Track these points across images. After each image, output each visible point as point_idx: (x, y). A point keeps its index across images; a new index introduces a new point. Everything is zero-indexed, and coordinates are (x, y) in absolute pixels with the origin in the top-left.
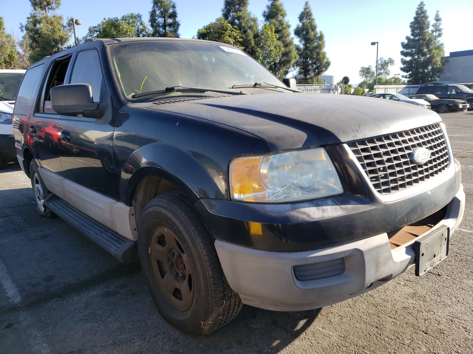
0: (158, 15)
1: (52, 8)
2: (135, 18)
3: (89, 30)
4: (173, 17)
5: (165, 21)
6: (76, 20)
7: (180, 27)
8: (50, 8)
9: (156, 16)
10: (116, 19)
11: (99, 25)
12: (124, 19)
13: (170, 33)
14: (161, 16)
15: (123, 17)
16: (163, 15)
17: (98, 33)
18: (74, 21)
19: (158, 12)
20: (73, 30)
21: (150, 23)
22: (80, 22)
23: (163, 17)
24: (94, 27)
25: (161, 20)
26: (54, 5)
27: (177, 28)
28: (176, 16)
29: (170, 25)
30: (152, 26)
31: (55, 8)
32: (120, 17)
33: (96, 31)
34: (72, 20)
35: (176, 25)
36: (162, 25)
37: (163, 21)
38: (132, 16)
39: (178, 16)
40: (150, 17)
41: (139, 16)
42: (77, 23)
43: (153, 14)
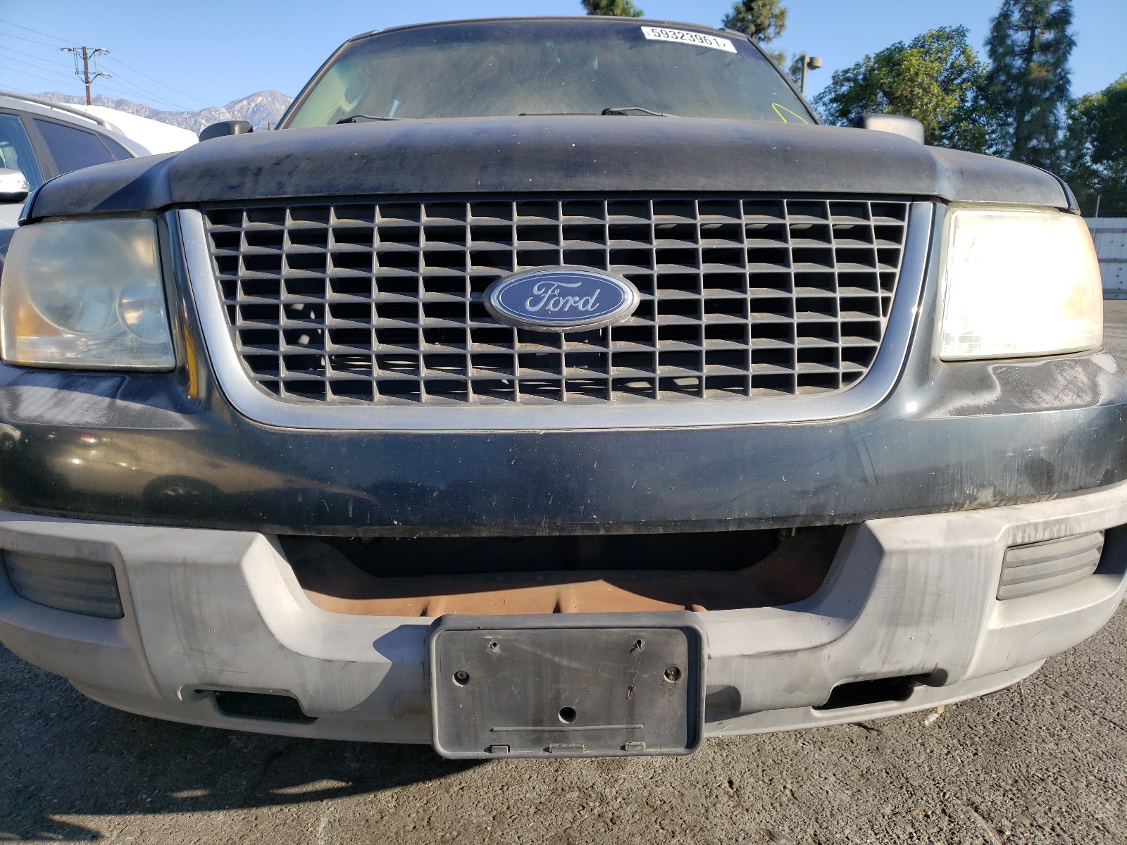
0: (1015, 24)
1: (765, 37)
2: (949, 37)
3: (834, 77)
4: (1057, 25)
5: (1032, 37)
6: (812, 59)
7: (1075, 50)
8: (763, 37)
9: (1010, 28)
10: (899, 45)
11: (858, 66)
12: (919, 43)
13: (1038, 69)
14: (1024, 26)
15: (917, 40)
16: (1029, 24)
17: (852, 84)
18: (807, 60)
19: (1016, 16)
20: (800, 81)
21: (988, 48)
22: (819, 63)
23: (1029, 28)
24: (846, 72)
25: (1021, 37)
26: (771, 31)
27: (1064, 53)
28: (1068, 22)
29: (1046, 47)
30: (993, 54)
31: (772, 36)
32: (908, 42)
33: (848, 80)
34: (802, 59)
35: (1065, 45)
36: (1022, 51)
37: (1028, 39)
38: (940, 36)
39: (1074, 20)
40: (992, 33)
41: (961, 33)
42: (812, 65)
43: (1001, 25)
